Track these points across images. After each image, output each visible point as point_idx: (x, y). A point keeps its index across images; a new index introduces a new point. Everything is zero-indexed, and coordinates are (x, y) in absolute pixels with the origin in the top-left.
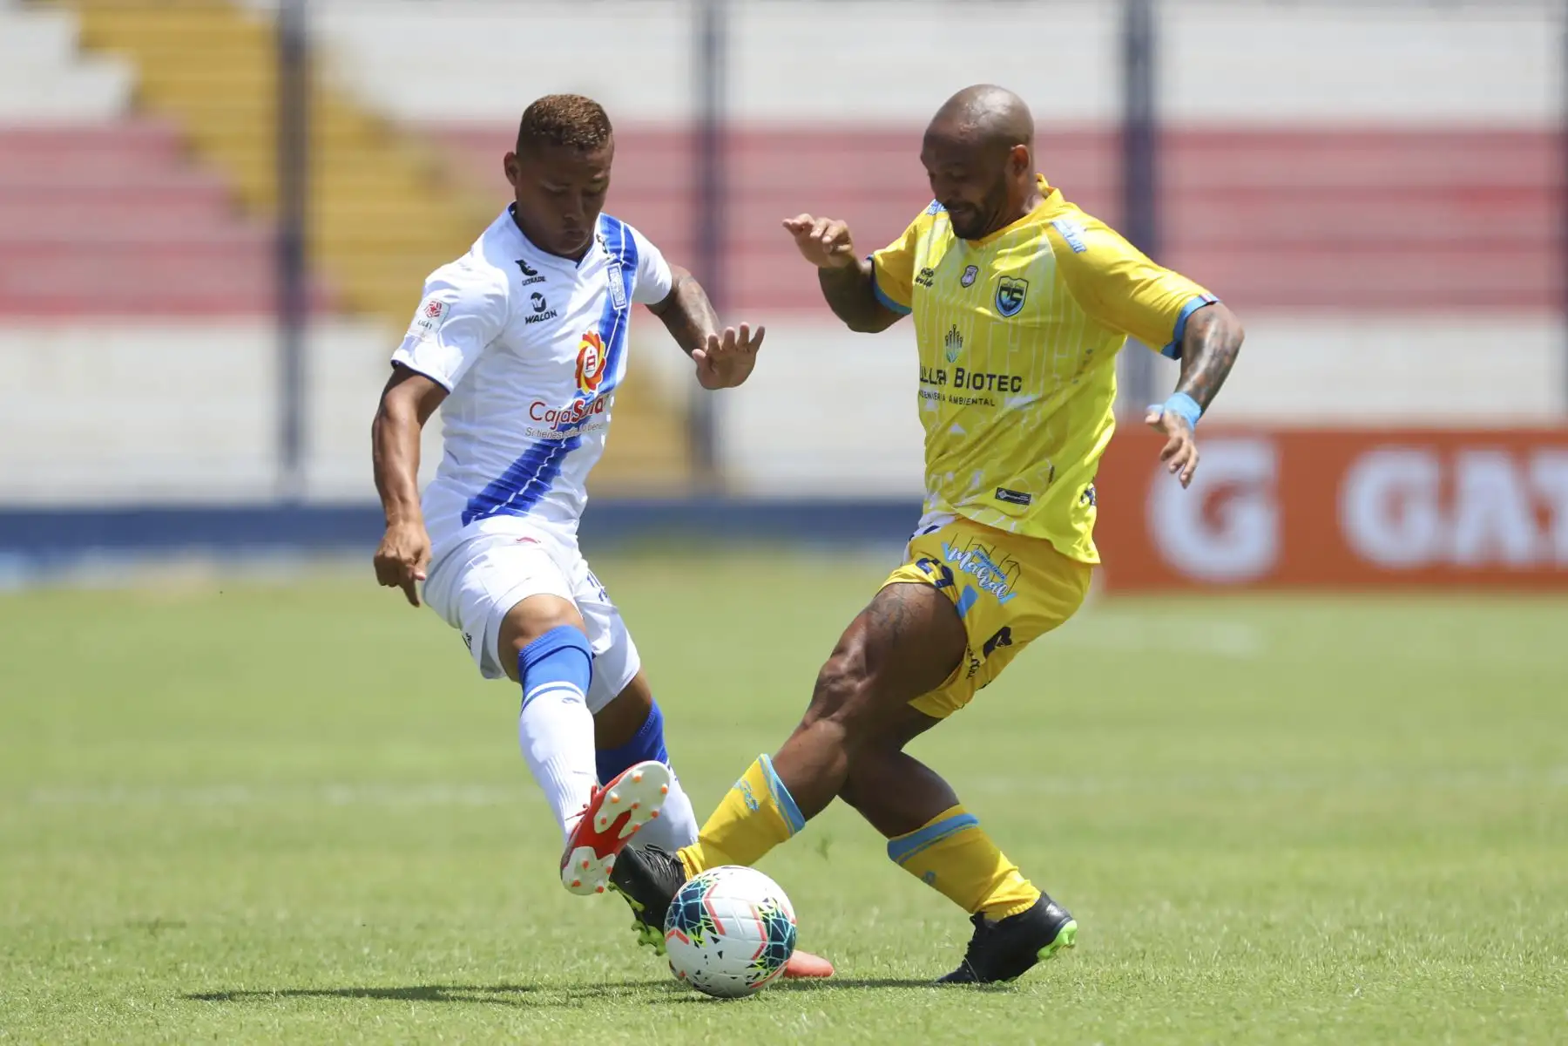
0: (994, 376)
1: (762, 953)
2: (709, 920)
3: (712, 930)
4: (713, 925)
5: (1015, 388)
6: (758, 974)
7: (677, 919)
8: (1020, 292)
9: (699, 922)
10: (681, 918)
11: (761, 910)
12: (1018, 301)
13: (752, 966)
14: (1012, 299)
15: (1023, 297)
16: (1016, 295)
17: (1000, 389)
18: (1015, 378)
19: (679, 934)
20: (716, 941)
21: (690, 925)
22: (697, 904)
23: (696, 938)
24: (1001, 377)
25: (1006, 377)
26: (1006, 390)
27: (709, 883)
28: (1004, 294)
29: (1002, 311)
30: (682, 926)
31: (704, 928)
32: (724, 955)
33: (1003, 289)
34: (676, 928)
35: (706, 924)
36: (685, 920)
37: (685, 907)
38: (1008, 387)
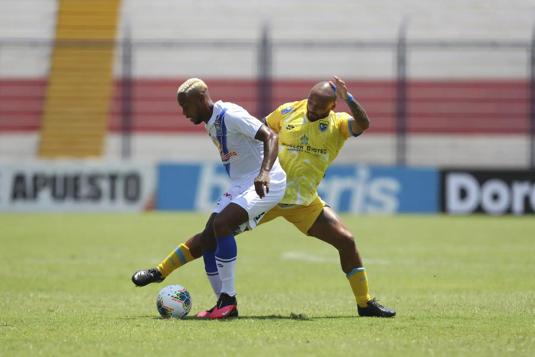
0: (320, 150)
1: (162, 303)
2: (178, 299)
3: (175, 298)
4: (176, 299)
5: (325, 152)
6: (159, 299)
7: (185, 294)
8: (326, 125)
9: (179, 297)
10: (184, 294)
11: (170, 311)
12: (326, 127)
13: (161, 299)
14: (324, 127)
15: (327, 127)
16: (325, 126)
17: (321, 153)
18: (325, 150)
19: (182, 291)
20: (172, 296)
21: (181, 294)
22: (184, 300)
23: (177, 293)
24: (321, 150)
25: (323, 150)
26: (322, 153)
27: (186, 306)
28: (321, 125)
29: (321, 130)
30: (183, 293)
31: (177, 296)
32: (168, 295)
33: (321, 124)
34: (184, 292)
35: (177, 297)
36: (183, 295)
37: (185, 297)
38: (323, 152)
